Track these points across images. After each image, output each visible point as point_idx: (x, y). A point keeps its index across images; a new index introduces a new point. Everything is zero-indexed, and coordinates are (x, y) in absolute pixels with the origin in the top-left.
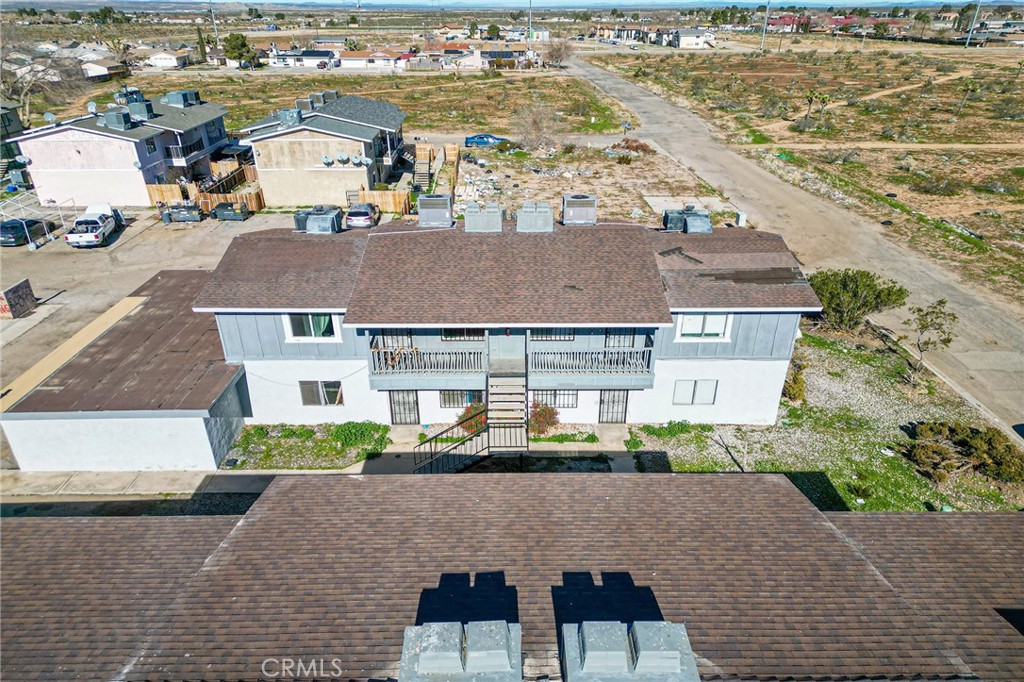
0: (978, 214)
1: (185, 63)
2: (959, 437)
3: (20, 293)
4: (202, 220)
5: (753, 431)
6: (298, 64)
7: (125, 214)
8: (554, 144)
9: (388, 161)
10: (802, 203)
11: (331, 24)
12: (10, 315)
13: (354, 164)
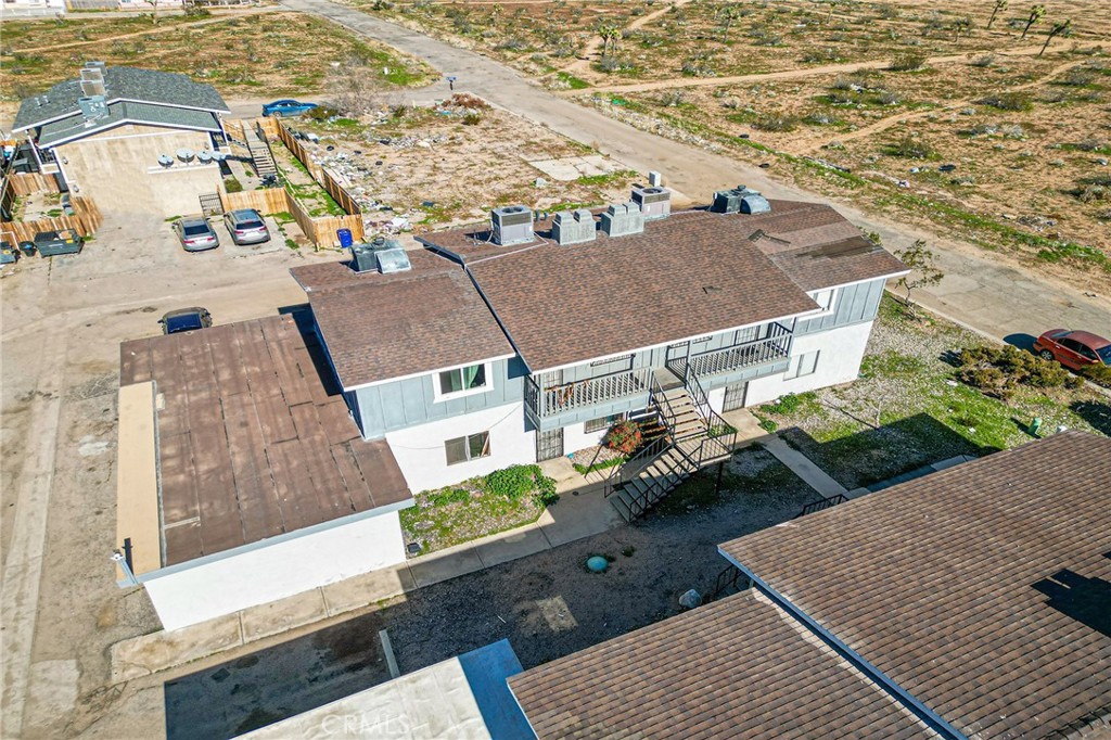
0: (826, 147)
2: (997, 358)
5: (845, 389)
8: (380, 107)
10: (678, 153)
13: (201, 160)
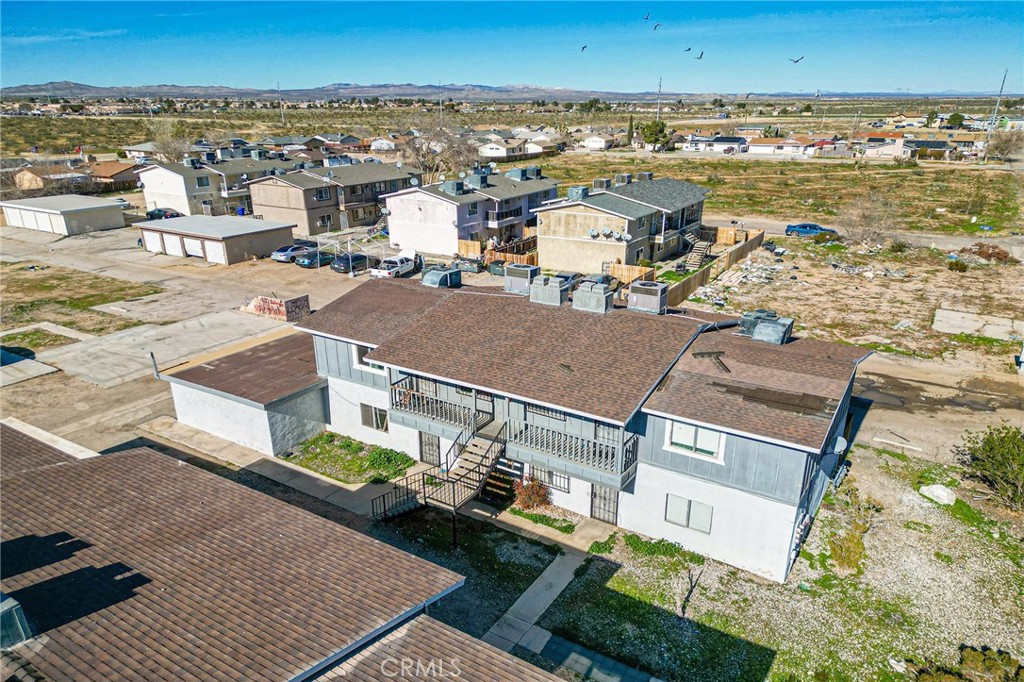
1: (610, 145)
3: (298, 304)
4: (479, 272)
6: (708, 148)
7: (426, 260)
8: (882, 239)
9: (660, 239)
11: (785, 112)
12: (285, 318)
13: (617, 239)
